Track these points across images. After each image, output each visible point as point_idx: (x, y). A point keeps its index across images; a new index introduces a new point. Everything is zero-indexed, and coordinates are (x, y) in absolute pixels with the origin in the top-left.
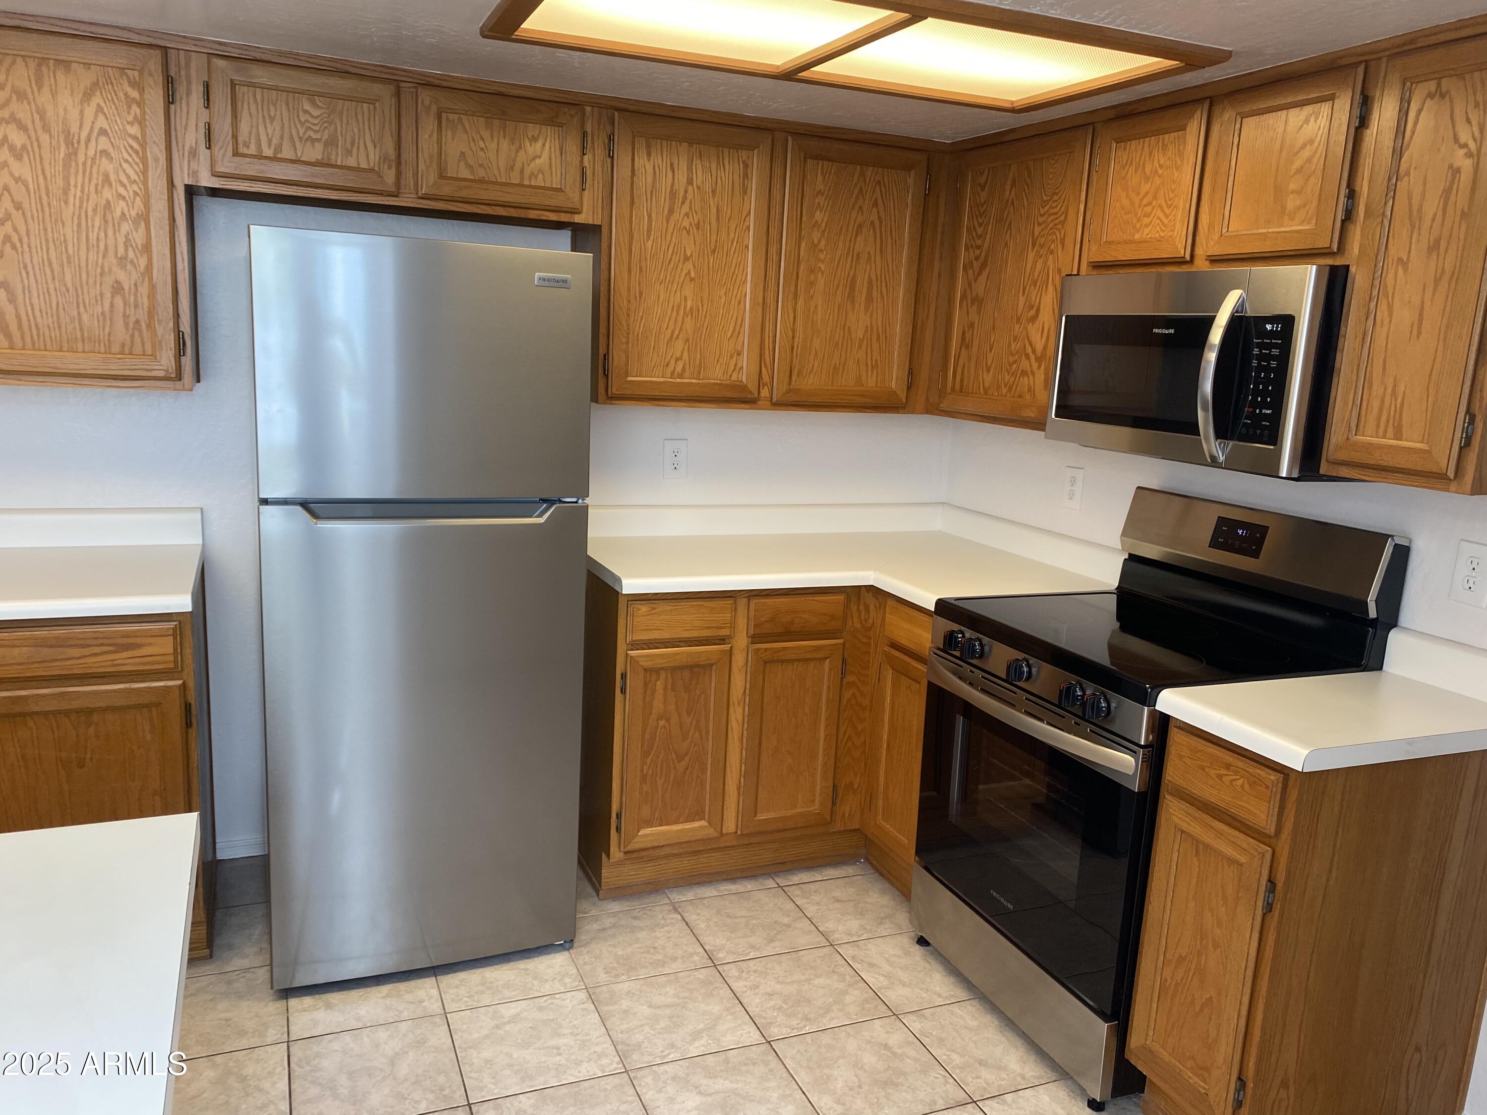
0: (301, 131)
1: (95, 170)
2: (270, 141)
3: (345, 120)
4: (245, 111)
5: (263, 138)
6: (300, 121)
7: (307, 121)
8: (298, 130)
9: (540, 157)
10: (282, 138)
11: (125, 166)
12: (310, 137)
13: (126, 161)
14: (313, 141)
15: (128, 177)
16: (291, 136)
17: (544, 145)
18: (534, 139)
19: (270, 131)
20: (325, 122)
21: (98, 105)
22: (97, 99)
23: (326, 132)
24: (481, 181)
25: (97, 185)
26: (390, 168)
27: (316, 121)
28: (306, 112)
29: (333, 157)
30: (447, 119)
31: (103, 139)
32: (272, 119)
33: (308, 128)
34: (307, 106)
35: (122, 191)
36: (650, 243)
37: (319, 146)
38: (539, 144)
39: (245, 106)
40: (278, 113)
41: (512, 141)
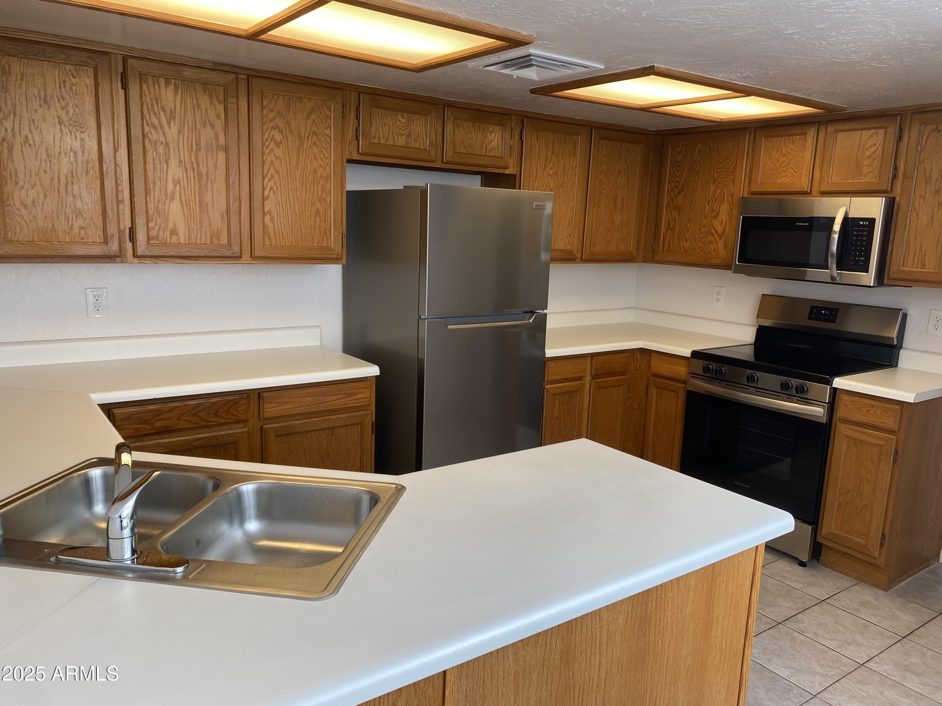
0: (397, 130)
1: (310, 152)
2: (384, 136)
3: (415, 124)
4: (374, 121)
5: (381, 134)
6: (397, 125)
7: (399, 125)
8: (395, 130)
9: (493, 141)
10: (389, 134)
11: (323, 150)
12: (400, 133)
13: (324, 147)
14: (402, 135)
15: (324, 155)
16: (393, 133)
17: (495, 135)
18: (491, 132)
19: (384, 131)
20: (407, 125)
21: (313, 119)
22: (313, 116)
23: (407, 130)
24: (470, 154)
25: (311, 160)
26: (433, 148)
27: (403, 125)
28: (399, 120)
29: (410, 143)
30: (457, 123)
31: (315, 136)
32: (385, 125)
33: (400, 129)
34: (400, 118)
35: (321, 162)
36: (536, 183)
37: (404, 137)
38: (493, 135)
39: (374, 118)
40: (388, 122)
41: (483, 133)
